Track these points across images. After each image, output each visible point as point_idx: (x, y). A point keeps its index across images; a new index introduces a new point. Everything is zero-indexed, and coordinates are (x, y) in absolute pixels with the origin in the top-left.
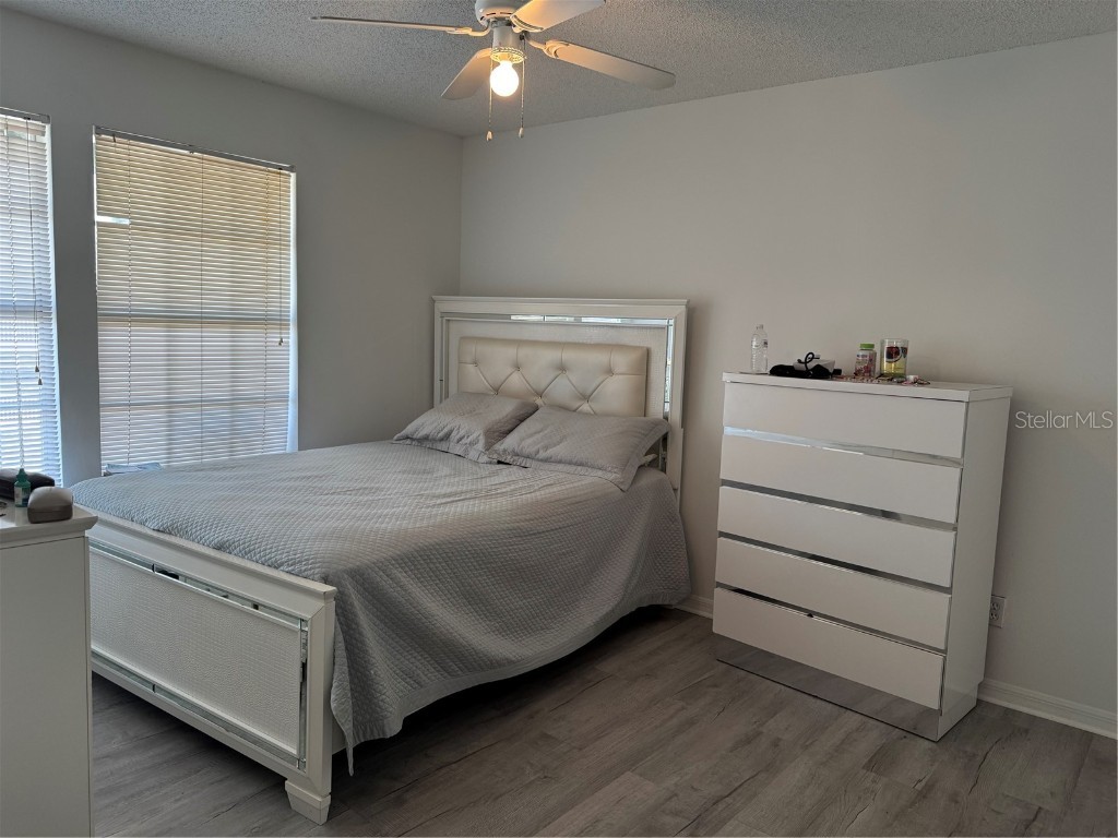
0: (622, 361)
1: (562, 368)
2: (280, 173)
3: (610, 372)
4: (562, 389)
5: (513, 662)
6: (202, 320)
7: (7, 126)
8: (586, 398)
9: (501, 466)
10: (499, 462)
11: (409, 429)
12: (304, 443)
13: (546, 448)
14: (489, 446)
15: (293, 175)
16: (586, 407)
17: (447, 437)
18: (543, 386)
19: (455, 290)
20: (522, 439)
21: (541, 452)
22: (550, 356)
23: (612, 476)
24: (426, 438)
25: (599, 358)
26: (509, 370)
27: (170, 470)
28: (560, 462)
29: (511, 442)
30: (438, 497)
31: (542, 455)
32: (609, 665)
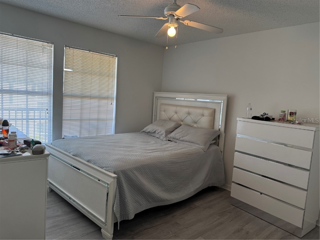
0: (206, 112)
1: (189, 114)
2: (113, 57)
3: (203, 115)
4: (189, 120)
5: (169, 200)
6: (91, 97)
7: (43, 45)
8: (195, 123)
9: (169, 142)
10: (169, 140)
11: (144, 130)
12: (117, 132)
13: (183, 137)
14: (166, 136)
15: (117, 58)
16: (195, 125)
17: (155, 132)
18: (183, 119)
19: (160, 90)
20: (175, 134)
21: (181, 138)
22: (186, 110)
23: (201, 147)
24: (149, 132)
25: (200, 111)
26: (174, 114)
27: (80, 138)
28: (186, 141)
29: (172, 135)
30: (150, 150)
31: (181, 139)
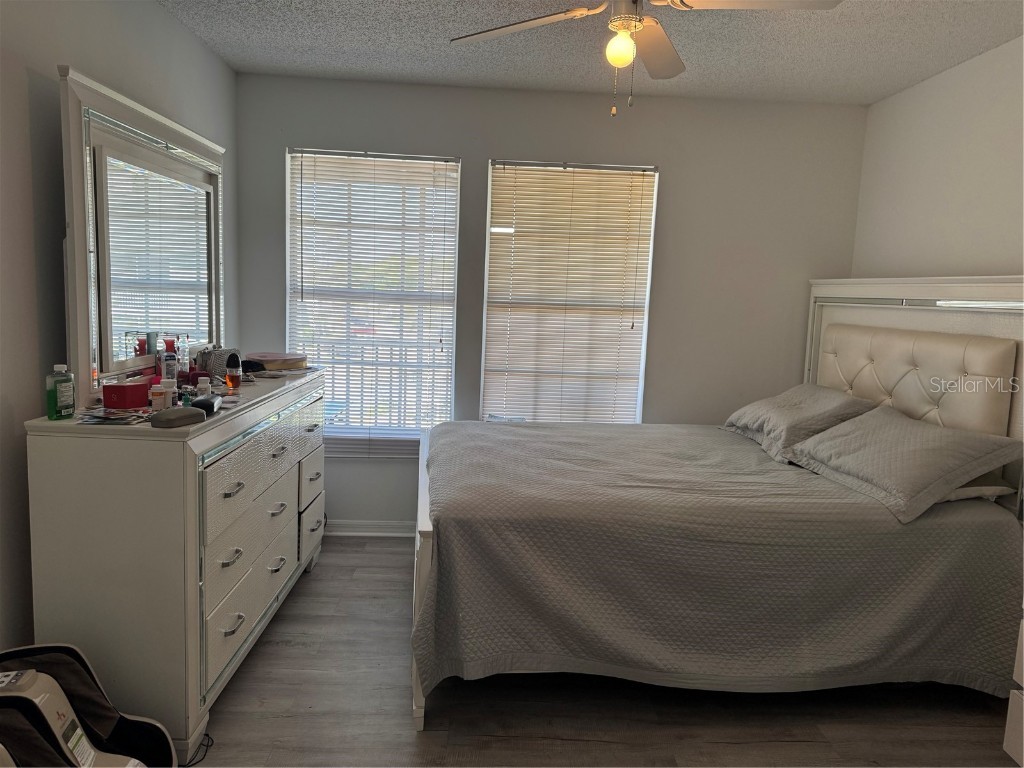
2: (643, 175)
6: (566, 307)
7: (435, 170)
9: (791, 467)
10: (791, 463)
12: (647, 417)
13: (839, 455)
15: (657, 175)
16: (934, 414)
20: (820, 442)
21: (833, 458)
23: (892, 502)
25: (950, 352)
28: (848, 474)
29: (808, 445)
31: (834, 462)
32: (835, 731)
